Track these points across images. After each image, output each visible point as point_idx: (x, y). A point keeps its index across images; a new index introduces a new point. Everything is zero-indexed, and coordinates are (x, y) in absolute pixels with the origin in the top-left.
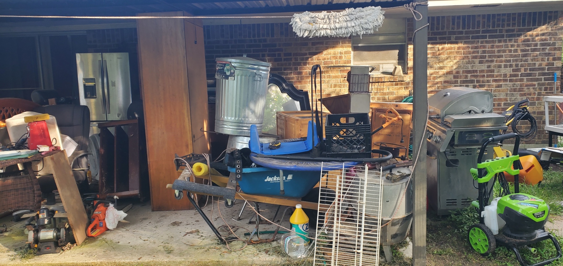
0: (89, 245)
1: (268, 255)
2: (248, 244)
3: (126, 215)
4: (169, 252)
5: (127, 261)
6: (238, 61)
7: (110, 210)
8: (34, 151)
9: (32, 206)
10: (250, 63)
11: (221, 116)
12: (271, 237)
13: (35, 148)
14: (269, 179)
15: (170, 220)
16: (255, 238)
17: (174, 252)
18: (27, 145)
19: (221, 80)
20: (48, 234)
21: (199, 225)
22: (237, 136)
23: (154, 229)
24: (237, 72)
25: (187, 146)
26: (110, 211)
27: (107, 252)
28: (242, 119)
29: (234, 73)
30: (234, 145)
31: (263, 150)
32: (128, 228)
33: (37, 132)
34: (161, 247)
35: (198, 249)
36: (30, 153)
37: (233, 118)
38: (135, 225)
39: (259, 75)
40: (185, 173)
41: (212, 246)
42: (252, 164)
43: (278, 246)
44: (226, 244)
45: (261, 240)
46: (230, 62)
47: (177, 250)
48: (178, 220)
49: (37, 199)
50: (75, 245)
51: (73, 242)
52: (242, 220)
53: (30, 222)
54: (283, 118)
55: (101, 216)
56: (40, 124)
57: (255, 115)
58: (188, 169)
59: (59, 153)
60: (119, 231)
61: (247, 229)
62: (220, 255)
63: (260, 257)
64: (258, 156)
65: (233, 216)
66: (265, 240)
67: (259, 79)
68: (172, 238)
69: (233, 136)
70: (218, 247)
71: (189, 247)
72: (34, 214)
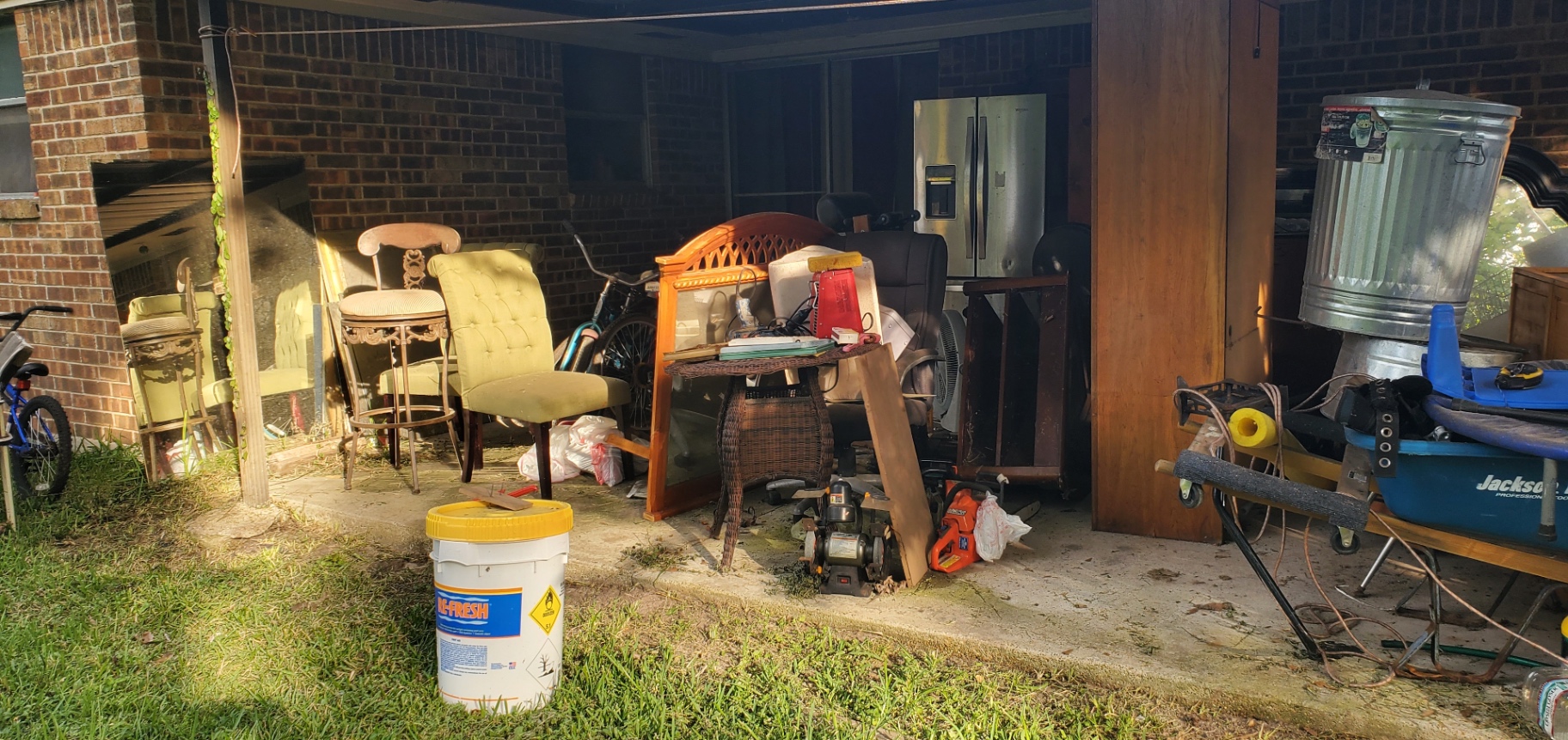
0: (934, 590)
1: (1471, 724)
2: (1398, 676)
3: (1026, 529)
4: (1149, 650)
5: (1034, 652)
6: (1400, 102)
7: (988, 508)
8: (826, 342)
9: (813, 473)
10: (1442, 108)
11: (1326, 275)
12: (1481, 669)
13: (827, 334)
14: (1491, 484)
15: (1145, 562)
16: (1424, 662)
17: (1163, 652)
18: (807, 326)
19: (1337, 162)
20: (846, 547)
21: (1233, 591)
22: (1372, 338)
23: (1102, 579)
24: (1393, 138)
25: (1208, 358)
26: (987, 512)
27: (979, 619)
28: (1396, 286)
29: (1384, 140)
30: (1360, 365)
31: (1472, 389)
32: (1031, 566)
33: (833, 296)
34: (1125, 632)
35: (1232, 657)
36: (820, 345)
37: (1367, 282)
38: (1050, 560)
39: (1473, 145)
40: (1208, 435)
41: (1276, 659)
42: (1433, 429)
43: (1510, 703)
44: (1323, 663)
45: (1444, 671)
46: (1374, 108)
47: (1171, 649)
48: (1169, 566)
49: (825, 457)
50: (903, 585)
51: (899, 577)
52: (1370, 600)
53: (802, 511)
54: (1544, 287)
55: (965, 523)
56: (841, 277)
57: (1444, 272)
58: (1216, 424)
59: (878, 349)
60: (1008, 569)
61: (1392, 630)
62: (1305, 688)
63: (1445, 722)
64: (1456, 405)
65: (1339, 581)
66: (1458, 675)
67: (1470, 159)
68: (1156, 615)
69: (1355, 337)
70: (1297, 664)
71: (1208, 648)
72: (817, 494)
